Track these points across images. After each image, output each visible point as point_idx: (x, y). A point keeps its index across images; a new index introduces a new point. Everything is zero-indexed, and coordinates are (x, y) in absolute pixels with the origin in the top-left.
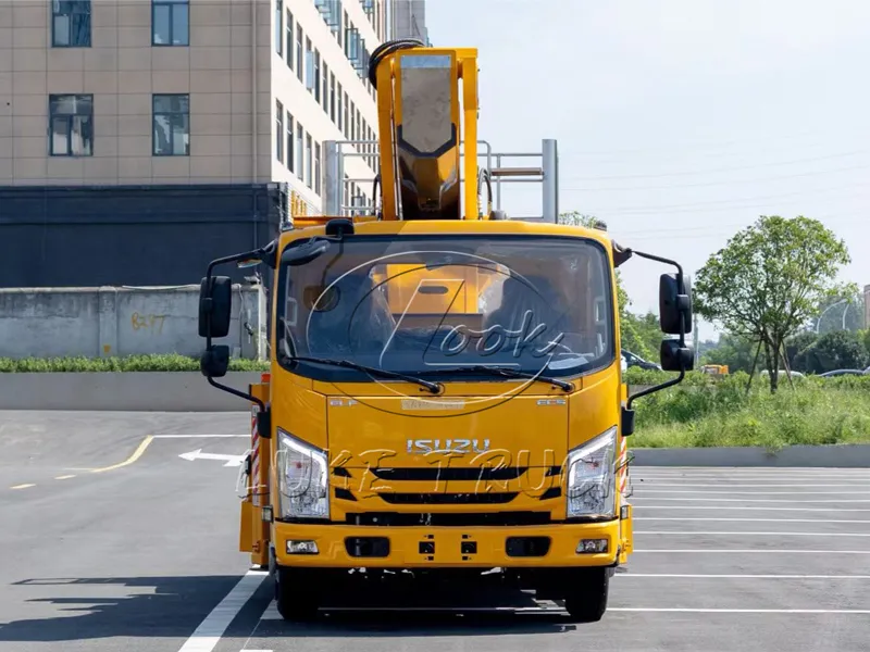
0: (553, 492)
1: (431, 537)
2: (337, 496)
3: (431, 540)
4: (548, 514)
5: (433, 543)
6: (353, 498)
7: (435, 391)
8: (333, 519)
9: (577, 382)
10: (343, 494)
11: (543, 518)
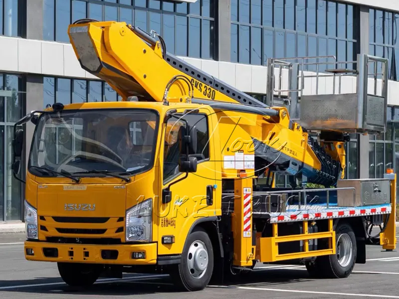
0: (120, 230)
1: (72, 249)
2: (41, 229)
3: (72, 250)
4: (120, 239)
5: (73, 252)
6: (47, 230)
7: (78, 182)
8: (40, 239)
9: (132, 178)
10: (43, 228)
11: (117, 241)
